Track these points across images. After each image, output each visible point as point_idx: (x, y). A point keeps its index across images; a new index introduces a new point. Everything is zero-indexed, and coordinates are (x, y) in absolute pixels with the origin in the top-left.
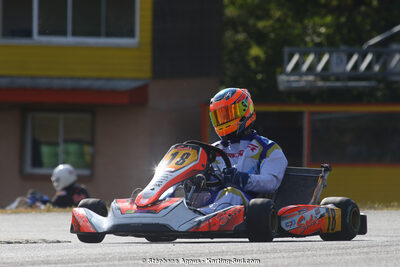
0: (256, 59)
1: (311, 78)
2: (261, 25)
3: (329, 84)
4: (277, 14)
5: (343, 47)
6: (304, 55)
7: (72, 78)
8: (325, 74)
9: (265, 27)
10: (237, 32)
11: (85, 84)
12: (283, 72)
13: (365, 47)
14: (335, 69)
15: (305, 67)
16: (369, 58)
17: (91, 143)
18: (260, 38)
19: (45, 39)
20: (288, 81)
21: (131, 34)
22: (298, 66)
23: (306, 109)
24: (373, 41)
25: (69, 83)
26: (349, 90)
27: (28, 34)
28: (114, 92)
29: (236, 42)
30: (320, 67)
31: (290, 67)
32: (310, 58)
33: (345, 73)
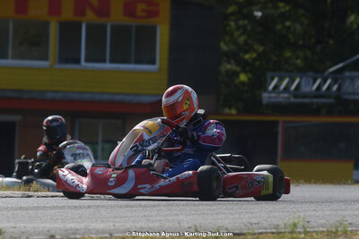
1: (286, 95)
2: (247, 56)
3: (299, 100)
5: (311, 74)
6: (281, 80)
7: (109, 94)
8: (296, 93)
11: (118, 98)
12: (266, 90)
13: (326, 73)
14: (305, 89)
15: (282, 87)
16: (329, 81)
18: (245, 66)
19: (90, 65)
20: (270, 97)
21: (152, 62)
22: (276, 87)
23: (281, 119)
24: (331, 70)
25: (107, 97)
27: (77, 61)
28: (140, 104)
30: (293, 87)
31: (271, 87)
32: (286, 81)
33: (311, 92)
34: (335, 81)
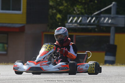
0: (59, 18)
1: (76, 24)
3: (82, 26)
4: (66, 4)
5: (86, 15)
6: (74, 17)
7: (1, 23)
8: (80, 23)
9: (62, 8)
10: (53, 10)
11: (5, 25)
12: (67, 22)
13: (93, 15)
14: (83, 22)
15: (74, 21)
16: (94, 19)
17: (7, 43)
18: (60, 12)
20: (69, 25)
21: (20, 10)
22: (72, 21)
23: (74, 34)
24: (95, 14)
26: (88, 28)
28: (14, 28)
29: (52, 13)
30: (79, 21)
31: (69, 21)
32: (76, 18)
33: (86, 23)
34: (96, 18)
